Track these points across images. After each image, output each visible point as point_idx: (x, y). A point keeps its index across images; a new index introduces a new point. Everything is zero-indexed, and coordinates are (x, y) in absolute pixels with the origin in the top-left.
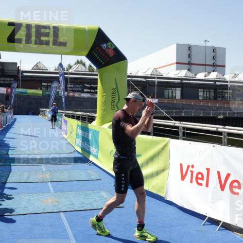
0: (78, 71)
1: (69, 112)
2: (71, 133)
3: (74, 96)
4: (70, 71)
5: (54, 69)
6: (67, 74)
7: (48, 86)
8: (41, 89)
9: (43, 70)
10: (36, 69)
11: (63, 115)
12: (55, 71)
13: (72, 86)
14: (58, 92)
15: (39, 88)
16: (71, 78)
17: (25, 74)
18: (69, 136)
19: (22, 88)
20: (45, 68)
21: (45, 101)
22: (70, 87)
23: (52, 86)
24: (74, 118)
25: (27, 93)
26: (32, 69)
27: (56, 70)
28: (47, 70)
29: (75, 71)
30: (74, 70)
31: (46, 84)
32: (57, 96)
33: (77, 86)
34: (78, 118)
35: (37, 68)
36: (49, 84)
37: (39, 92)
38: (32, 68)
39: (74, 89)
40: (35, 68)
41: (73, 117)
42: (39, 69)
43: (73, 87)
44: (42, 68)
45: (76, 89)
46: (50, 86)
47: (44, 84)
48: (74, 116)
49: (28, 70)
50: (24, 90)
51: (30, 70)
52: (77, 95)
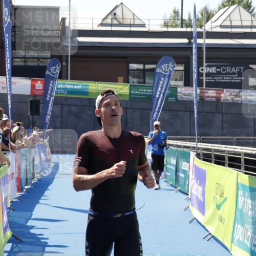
0: (231, 27)
1: (209, 146)
2: (218, 207)
3: (218, 99)
4: (208, 27)
5: (162, 22)
6: (200, 35)
7: (144, 70)
8: (126, 81)
9: (130, 25)
10: (112, 25)
11: (193, 154)
12: (165, 29)
13: (213, 70)
14: (175, 88)
15: (121, 79)
16: (210, 48)
17: (81, 39)
18: (213, 215)
19: (72, 79)
20: (137, 22)
21: (137, 114)
22: (208, 75)
23: (158, 70)
24: (223, 164)
25: (87, 93)
26: (102, 25)
27: (166, 25)
28: (143, 26)
29: (221, 26)
30: (219, 23)
31: (141, 66)
32: (171, 99)
33: (228, 70)
34: (234, 162)
35: (115, 22)
36: (147, 67)
37: (121, 89)
38: (100, 22)
39: (217, 79)
40: (109, 21)
41: (219, 160)
42: (121, 25)
43: (218, 73)
44: (128, 22)
45: (227, 79)
46: (153, 70)
47: (133, 66)
48: (223, 158)
49: (89, 28)
50: (78, 85)
51: (96, 28)
52: (227, 95)
